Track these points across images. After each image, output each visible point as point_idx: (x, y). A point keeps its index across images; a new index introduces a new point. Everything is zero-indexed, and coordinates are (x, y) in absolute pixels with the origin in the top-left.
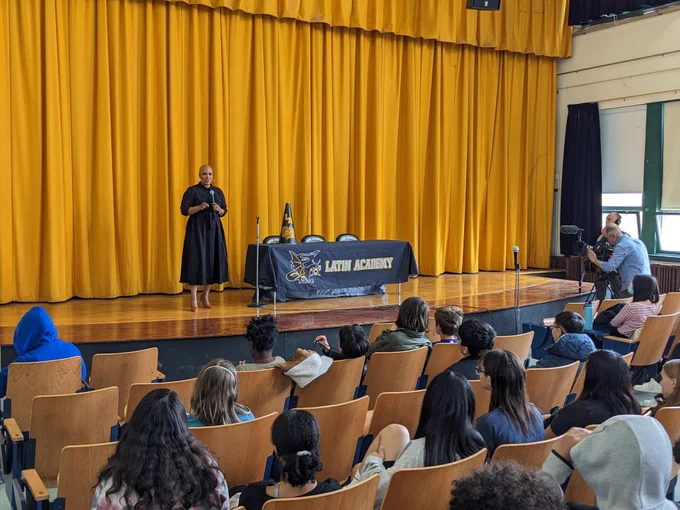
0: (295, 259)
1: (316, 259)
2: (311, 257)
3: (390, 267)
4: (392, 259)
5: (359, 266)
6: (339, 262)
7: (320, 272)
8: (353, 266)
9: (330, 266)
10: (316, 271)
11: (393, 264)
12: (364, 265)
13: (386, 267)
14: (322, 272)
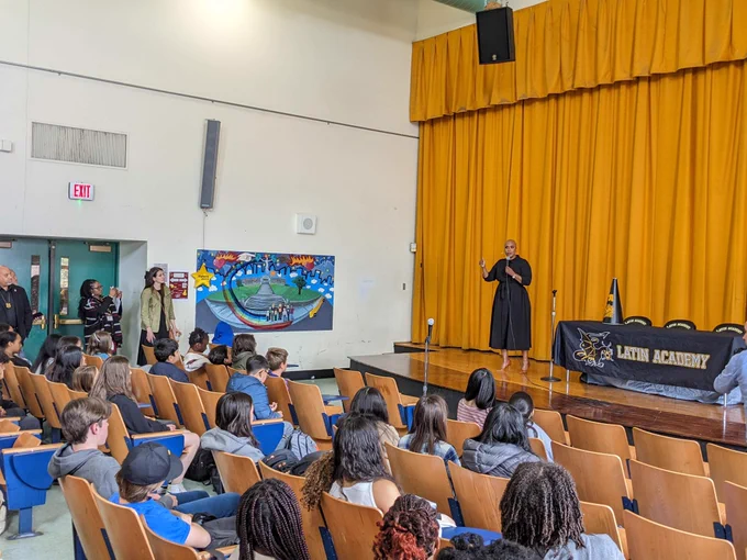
0: (584, 338)
1: (607, 342)
2: (601, 338)
3: (704, 367)
4: (708, 356)
5: (660, 357)
6: (633, 349)
7: (612, 357)
8: (651, 357)
9: (623, 351)
10: (608, 354)
11: (707, 363)
12: (666, 358)
13: (698, 366)
14: (615, 356)
